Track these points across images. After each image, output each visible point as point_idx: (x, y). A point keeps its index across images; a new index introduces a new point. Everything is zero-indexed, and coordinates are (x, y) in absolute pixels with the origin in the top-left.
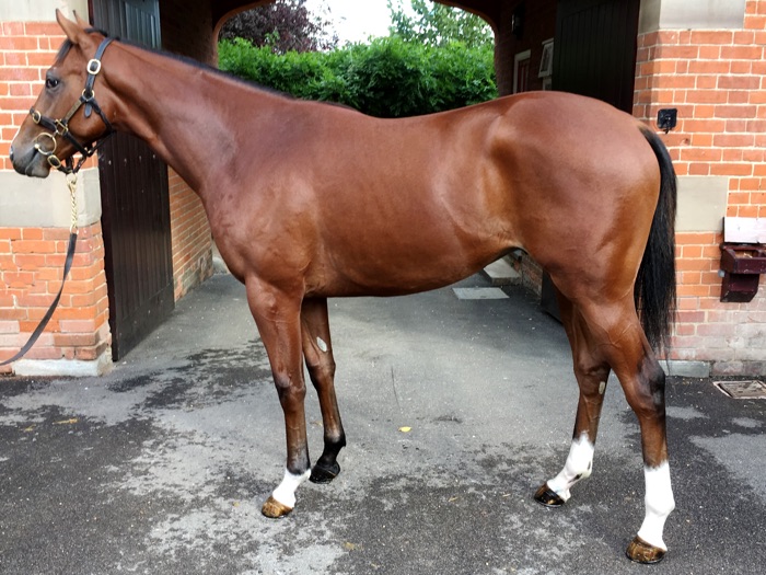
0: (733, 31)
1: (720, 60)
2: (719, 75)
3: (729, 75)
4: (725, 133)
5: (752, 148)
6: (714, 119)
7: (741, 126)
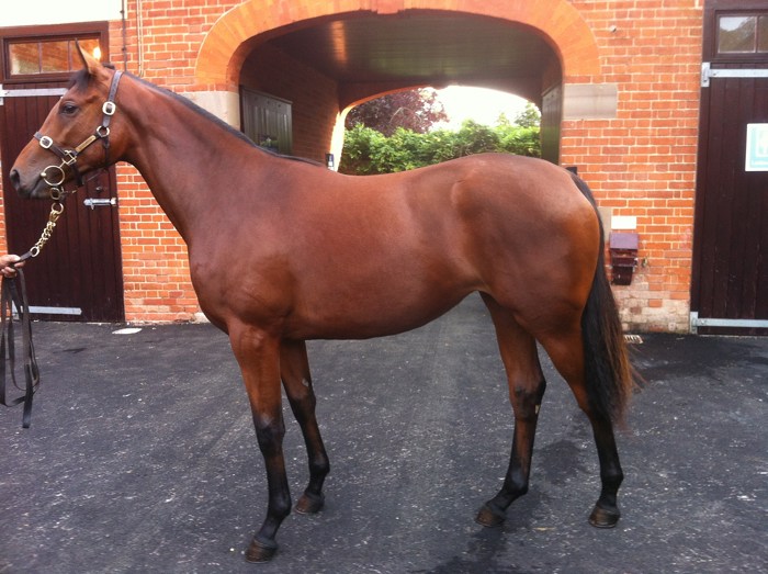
0: (610, 120)
1: (603, 137)
2: (602, 146)
3: (609, 146)
4: (609, 181)
5: (626, 190)
6: (601, 172)
7: (618, 177)
